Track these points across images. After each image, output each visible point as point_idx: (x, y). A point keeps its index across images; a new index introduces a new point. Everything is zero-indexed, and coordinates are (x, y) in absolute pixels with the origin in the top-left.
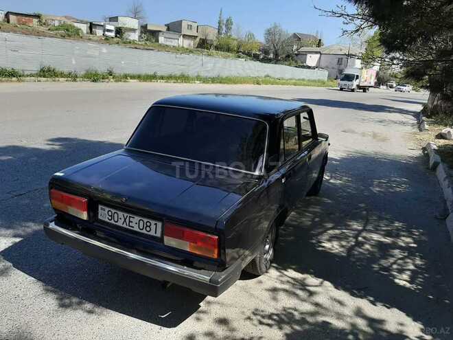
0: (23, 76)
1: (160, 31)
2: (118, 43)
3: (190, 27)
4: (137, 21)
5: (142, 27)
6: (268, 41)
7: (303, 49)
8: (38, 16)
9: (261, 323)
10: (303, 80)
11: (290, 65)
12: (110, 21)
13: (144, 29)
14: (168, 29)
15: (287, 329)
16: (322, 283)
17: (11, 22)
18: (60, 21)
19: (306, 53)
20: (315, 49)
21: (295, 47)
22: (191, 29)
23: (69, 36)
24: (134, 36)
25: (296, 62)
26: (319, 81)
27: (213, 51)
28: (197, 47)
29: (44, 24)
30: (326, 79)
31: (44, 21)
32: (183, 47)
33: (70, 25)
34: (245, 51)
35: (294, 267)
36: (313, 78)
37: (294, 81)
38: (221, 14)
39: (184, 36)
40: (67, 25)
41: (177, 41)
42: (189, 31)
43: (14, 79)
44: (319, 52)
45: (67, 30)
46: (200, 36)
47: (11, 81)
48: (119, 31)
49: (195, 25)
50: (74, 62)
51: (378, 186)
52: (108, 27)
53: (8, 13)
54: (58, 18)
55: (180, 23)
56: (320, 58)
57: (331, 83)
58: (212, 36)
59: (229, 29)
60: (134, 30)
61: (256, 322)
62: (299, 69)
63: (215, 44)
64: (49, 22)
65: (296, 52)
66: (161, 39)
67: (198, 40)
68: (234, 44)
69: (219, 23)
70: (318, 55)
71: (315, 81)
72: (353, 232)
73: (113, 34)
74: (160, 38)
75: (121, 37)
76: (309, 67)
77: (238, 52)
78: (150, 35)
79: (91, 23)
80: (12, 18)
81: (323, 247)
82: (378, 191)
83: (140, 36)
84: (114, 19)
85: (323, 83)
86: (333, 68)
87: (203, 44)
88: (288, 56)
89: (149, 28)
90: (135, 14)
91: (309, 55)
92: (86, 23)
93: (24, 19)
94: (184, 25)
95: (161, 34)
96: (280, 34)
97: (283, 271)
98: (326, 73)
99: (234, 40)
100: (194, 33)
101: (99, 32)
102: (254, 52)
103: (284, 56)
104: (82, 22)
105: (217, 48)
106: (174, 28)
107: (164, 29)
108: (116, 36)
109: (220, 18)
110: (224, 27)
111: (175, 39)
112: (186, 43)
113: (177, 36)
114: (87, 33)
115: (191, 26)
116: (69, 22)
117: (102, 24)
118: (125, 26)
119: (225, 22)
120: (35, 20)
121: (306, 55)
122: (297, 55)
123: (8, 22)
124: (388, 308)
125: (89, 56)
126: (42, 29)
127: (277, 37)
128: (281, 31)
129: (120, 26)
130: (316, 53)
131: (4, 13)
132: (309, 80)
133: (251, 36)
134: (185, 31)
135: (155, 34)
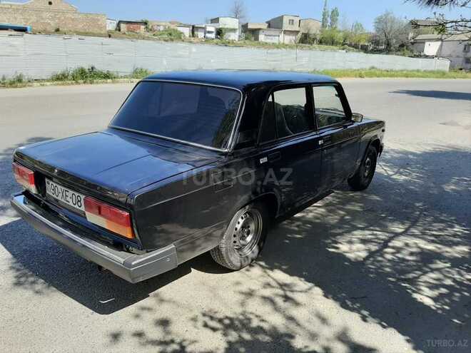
0: (117, 77)
1: (260, 29)
2: (217, 44)
3: (292, 22)
4: (237, 20)
5: (242, 26)
6: (378, 29)
7: (420, 37)
8: (146, 23)
9: (206, 325)
10: (418, 71)
11: (404, 55)
12: (212, 23)
13: (245, 28)
14: (269, 26)
15: (233, 336)
16: (310, 289)
17: (122, 30)
18: (165, 26)
19: (423, 42)
20: (436, 35)
21: (411, 35)
22: (293, 24)
23: (172, 40)
24: (234, 37)
25: (412, 51)
26: (438, 72)
27: (315, 45)
28: (299, 43)
29: (151, 30)
30: (447, 69)
31: (150, 27)
32: (283, 44)
33: (174, 30)
34: (351, 43)
35: (284, 267)
36: (430, 69)
37: (405, 72)
38: (325, 5)
39: (285, 32)
40: (171, 30)
41: (277, 38)
42: (291, 26)
43: (109, 80)
44: (441, 40)
45: (170, 34)
46: (303, 31)
47: (107, 83)
48: (219, 32)
49: (297, 20)
50: (165, 63)
51: (455, 184)
52: (209, 29)
53: (120, 22)
54: (164, 24)
55: (281, 19)
56: (441, 46)
57: (453, 74)
58: (315, 29)
59: (334, 20)
60: (234, 30)
61: (200, 324)
62: (415, 59)
63: (318, 37)
64: (155, 28)
65: (412, 41)
66: (262, 37)
67: (300, 35)
68: (339, 37)
69: (324, 15)
70: (439, 43)
71: (432, 72)
72: (388, 235)
73: (213, 36)
74: (260, 36)
75: (222, 38)
76: (426, 57)
77: (343, 45)
78: (251, 33)
79: (193, 27)
80: (123, 26)
81: (337, 248)
82: (452, 189)
83: (239, 36)
84: (215, 20)
85: (442, 74)
86: (458, 57)
87: (306, 39)
88: (402, 46)
89: (250, 27)
90: (236, 14)
91: (427, 44)
92: (188, 26)
93: (132, 26)
94: (286, 20)
95: (261, 32)
96: (392, 22)
97: (268, 271)
98: (448, 63)
99: (340, 32)
100: (296, 28)
101: (200, 34)
102: (362, 43)
103: (397, 45)
104: (185, 26)
105: (321, 42)
106: (275, 24)
107: (265, 26)
108: (217, 38)
109: (324, 9)
110: (329, 19)
111: (275, 36)
112: (288, 39)
113: (277, 33)
114: (190, 36)
115: (293, 20)
116: (172, 27)
117: (204, 26)
118: (226, 27)
119: (330, 14)
120: (143, 27)
121: (424, 43)
122: (413, 44)
123: (120, 30)
124: (384, 327)
125: (180, 57)
126: (148, 34)
127: (389, 24)
128: (394, 18)
129: (221, 27)
130: (438, 40)
131: (116, 23)
132: (425, 71)
133: (358, 26)
134: (286, 26)
135: (255, 32)
